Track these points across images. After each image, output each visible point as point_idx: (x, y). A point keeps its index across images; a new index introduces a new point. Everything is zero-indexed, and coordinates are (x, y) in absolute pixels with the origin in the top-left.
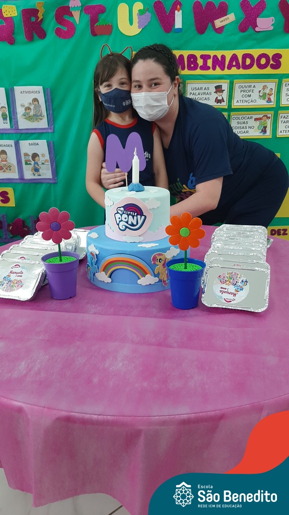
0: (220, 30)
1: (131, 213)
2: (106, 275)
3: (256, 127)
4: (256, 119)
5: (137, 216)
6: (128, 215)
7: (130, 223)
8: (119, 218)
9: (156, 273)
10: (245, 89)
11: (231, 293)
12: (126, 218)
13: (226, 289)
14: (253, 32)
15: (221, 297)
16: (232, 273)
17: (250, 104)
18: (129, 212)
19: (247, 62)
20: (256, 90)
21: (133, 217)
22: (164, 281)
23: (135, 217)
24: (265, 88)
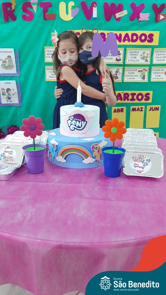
0: (119, 19)
1: (78, 120)
2: (63, 157)
3: (139, 76)
4: (139, 71)
5: (81, 122)
6: (76, 121)
7: (77, 126)
8: (71, 123)
9: (94, 156)
10: (133, 53)
11: (141, 167)
12: (74, 123)
13: (137, 165)
14: (138, 21)
15: (135, 170)
16: (140, 155)
17: (136, 62)
18: (77, 119)
19: (134, 38)
20: (139, 54)
21: (79, 122)
22: (98, 161)
23: (80, 122)
24: (144, 53)
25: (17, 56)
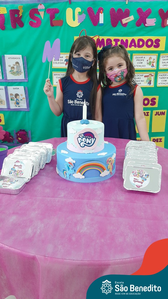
0: (125, 25)
3: (145, 81)
4: (145, 76)
10: (139, 59)
11: (140, 182)
13: (137, 179)
15: (134, 184)
16: (140, 170)
17: (142, 67)
19: (140, 44)
20: (145, 60)
24: (150, 58)
25: (25, 62)
